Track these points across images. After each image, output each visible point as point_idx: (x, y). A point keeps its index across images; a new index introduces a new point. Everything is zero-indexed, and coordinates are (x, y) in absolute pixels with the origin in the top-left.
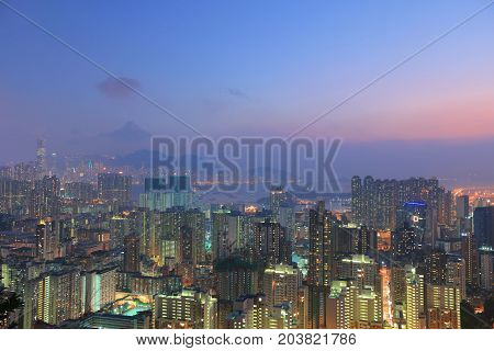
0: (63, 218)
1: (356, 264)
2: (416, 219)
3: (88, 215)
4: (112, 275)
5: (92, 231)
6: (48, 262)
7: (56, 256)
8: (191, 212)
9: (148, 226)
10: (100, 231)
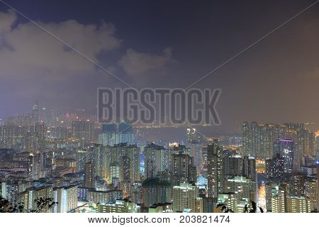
0: (47, 151)
1: (237, 183)
2: (286, 151)
3: (64, 149)
4: (75, 189)
5: (66, 160)
6: (35, 181)
7: (41, 177)
8: (131, 147)
9: (101, 157)
10: (71, 160)
